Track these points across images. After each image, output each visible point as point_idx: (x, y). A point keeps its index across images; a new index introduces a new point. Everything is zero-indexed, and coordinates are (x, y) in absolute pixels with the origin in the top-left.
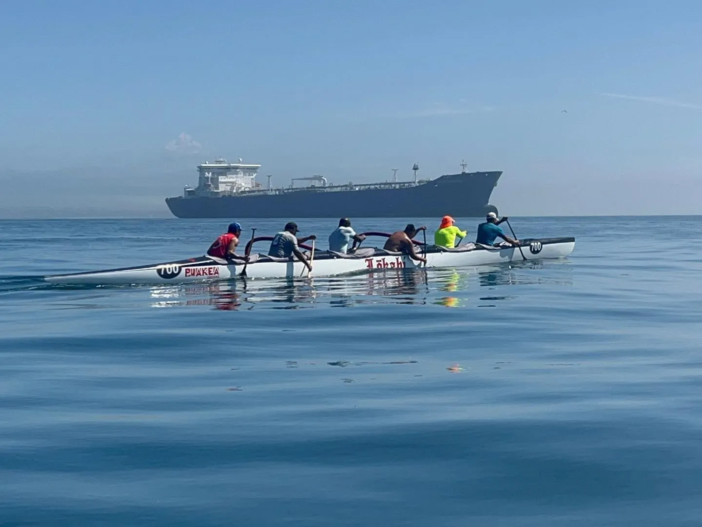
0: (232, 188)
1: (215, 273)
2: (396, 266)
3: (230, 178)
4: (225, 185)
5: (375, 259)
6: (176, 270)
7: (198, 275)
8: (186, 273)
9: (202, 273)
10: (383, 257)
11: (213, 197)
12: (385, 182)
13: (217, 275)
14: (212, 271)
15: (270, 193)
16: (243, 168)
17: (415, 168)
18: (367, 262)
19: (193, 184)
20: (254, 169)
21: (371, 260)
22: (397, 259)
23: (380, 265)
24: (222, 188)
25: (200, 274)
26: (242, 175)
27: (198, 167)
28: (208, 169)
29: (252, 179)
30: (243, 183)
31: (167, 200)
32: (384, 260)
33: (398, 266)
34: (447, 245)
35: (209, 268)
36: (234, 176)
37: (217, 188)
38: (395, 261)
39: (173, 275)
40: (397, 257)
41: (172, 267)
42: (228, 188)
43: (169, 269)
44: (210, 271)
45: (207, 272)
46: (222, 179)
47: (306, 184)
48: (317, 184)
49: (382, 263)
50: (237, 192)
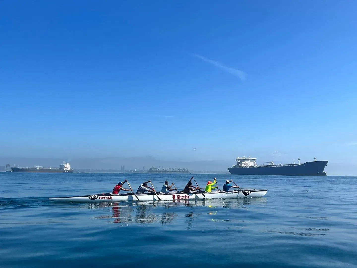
0: (246, 166)
1: (111, 198)
2: (185, 198)
3: (246, 162)
4: (244, 164)
5: (176, 195)
6: (96, 197)
7: (104, 199)
8: (100, 198)
9: (105, 198)
10: (180, 194)
11: (240, 168)
12: (291, 164)
13: (111, 199)
14: (110, 198)
15: (255, 167)
16: (250, 159)
17: (299, 160)
18: (173, 196)
19: (235, 164)
20: (254, 160)
21: (175, 195)
22: (186, 195)
23: (178, 197)
24: (243, 165)
25: (105, 199)
26: (250, 161)
27: (236, 159)
28: (239, 159)
29: (253, 163)
30: (250, 164)
31: (228, 169)
32: (180, 195)
33: (186, 198)
34: (208, 191)
35: (109, 197)
36: (247, 162)
37: (241, 165)
38: (185, 196)
39: (95, 199)
40: (186, 194)
41: (94, 197)
42: (245, 166)
43: (93, 197)
44: (109, 198)
45: (108, 198)
46: (243, 162)
47: (268, 164)
48: (270, 164)
49: (179, 196)
50: (248, 167)
